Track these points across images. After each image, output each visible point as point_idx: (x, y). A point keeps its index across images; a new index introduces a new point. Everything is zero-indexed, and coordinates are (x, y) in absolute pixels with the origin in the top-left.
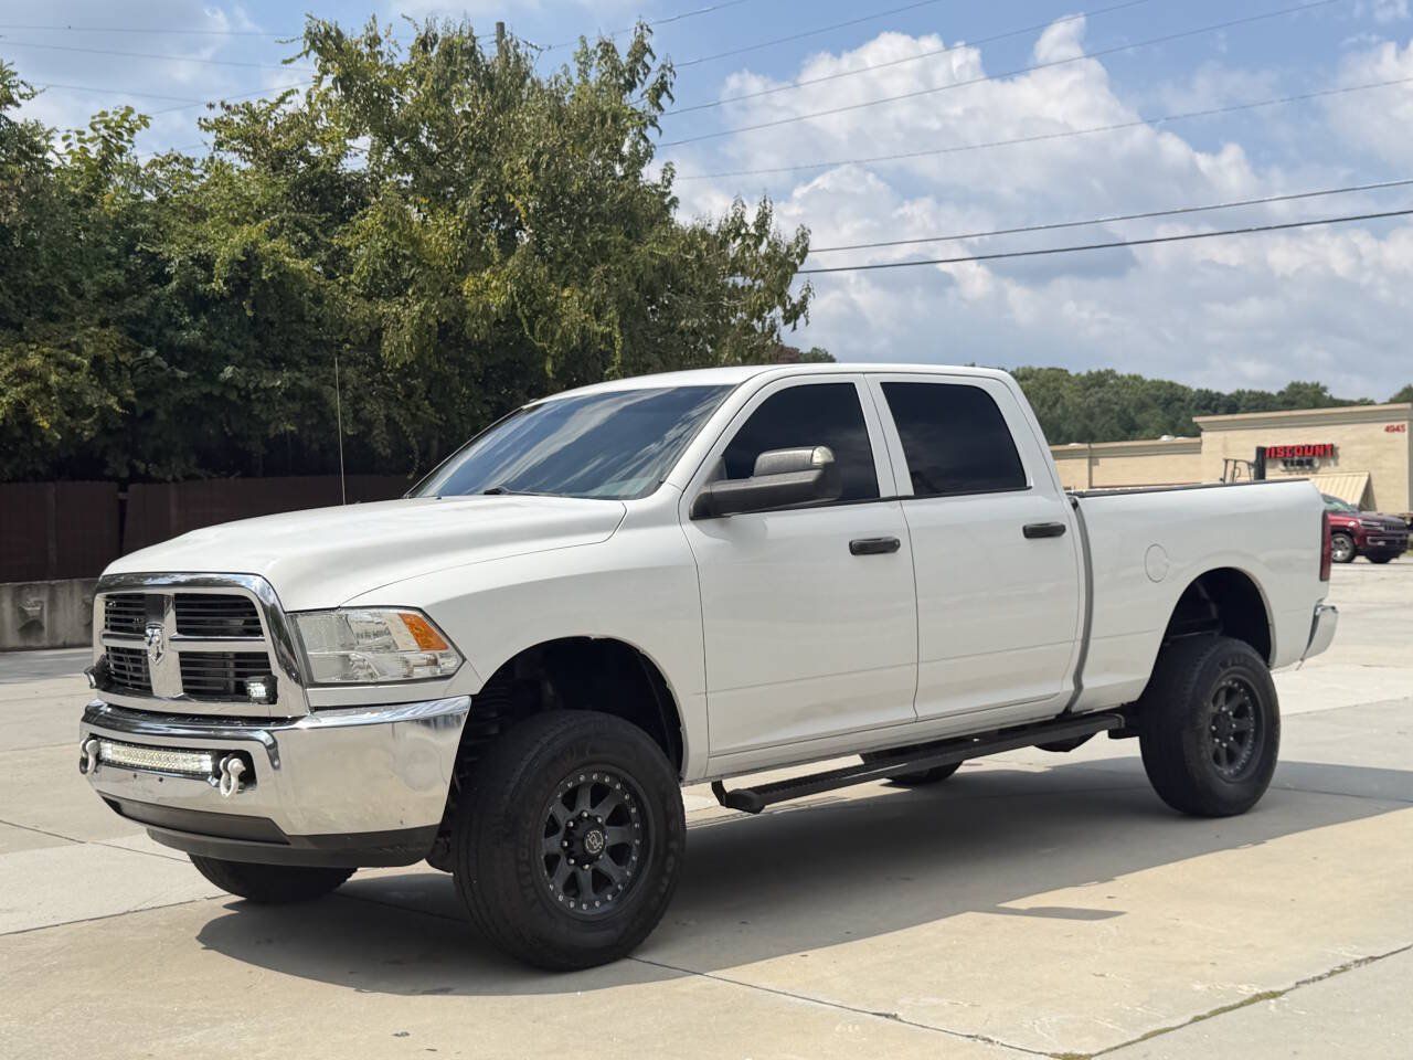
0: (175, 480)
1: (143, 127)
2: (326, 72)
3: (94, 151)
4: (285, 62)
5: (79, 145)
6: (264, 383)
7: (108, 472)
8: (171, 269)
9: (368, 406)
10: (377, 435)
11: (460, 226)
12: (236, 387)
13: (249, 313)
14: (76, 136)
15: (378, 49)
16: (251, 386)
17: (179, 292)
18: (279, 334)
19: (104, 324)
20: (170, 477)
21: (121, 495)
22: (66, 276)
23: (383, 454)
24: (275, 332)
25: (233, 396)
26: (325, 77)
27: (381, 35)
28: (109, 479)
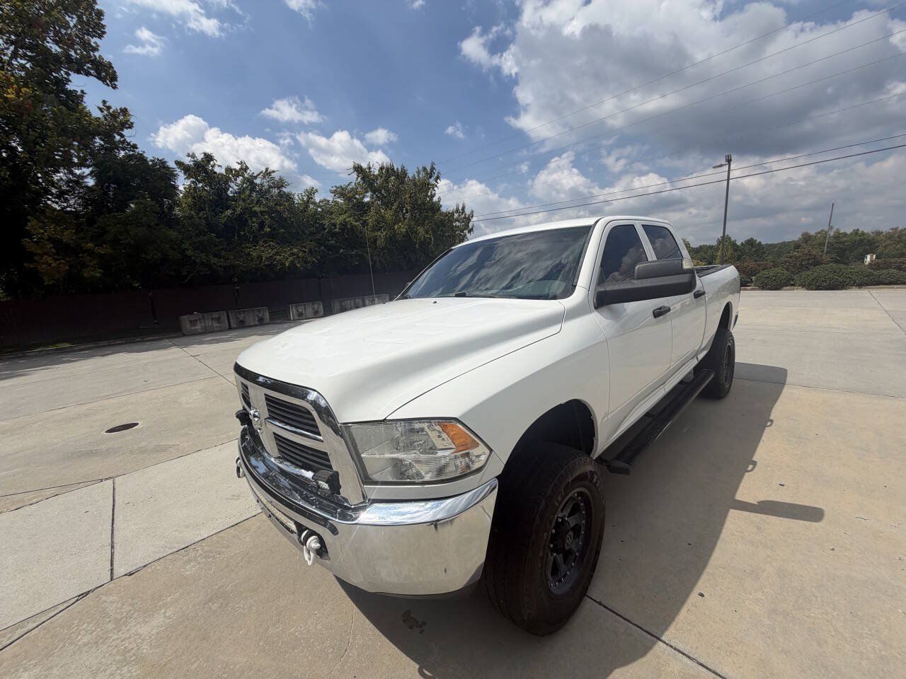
1: (317, 192)
6: (350, 253)
8: (326, 227)
11: (393, 213)
12: (343, 254)
13: (345, 236)
14: (300, 195)
15: (370, 170)
16: (347, 254)
17: (328, 232)
18: (353, 241)
19: (311, 241)
22: (301, 229)
25: (343, 257)
26: (359, 178)
27: (371, 166)
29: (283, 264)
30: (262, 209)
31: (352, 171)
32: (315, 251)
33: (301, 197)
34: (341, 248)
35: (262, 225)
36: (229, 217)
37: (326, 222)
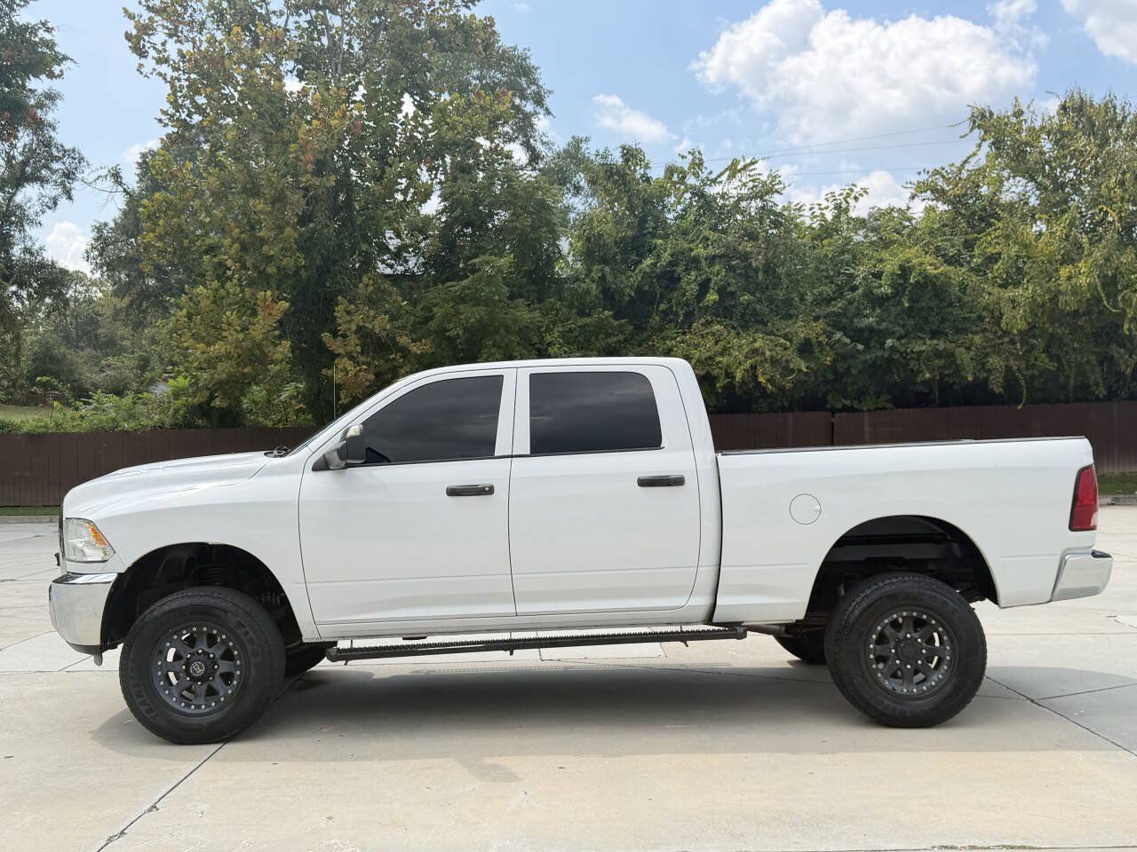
0: (869, 410)
1: (865, 195)
2: (984, 140)
3: (829, 216)
4: (962, 137)
5: (819, 212)
6: (917, 349)
7: (828, 406)
8: (857, 281)
9: (991, 360)
10: (993, 379)
11: (1064, 231)
12: (899, 351)
13: (907, 305)
14: (818, 207)
15: (1021, 118)
16: (909, 350)
17: (865, 295)
18: (937, 315)
19: (817, 319)
20: (865, 409)
21: (833, 420)
22: (799, 291)
23: (997, 392)
24: (934, 314)
25: (897, 356)
26: (984, 143)
27: (1025, 109)
28: (826, 410)
29: (729, 375)
30: (711, 250)
31: (967, 126)
32: (820, 343)
33: (818, 212)
34: (891, 334)
35: (704, 287)
36: (645, 273)
37: (861, 271)
